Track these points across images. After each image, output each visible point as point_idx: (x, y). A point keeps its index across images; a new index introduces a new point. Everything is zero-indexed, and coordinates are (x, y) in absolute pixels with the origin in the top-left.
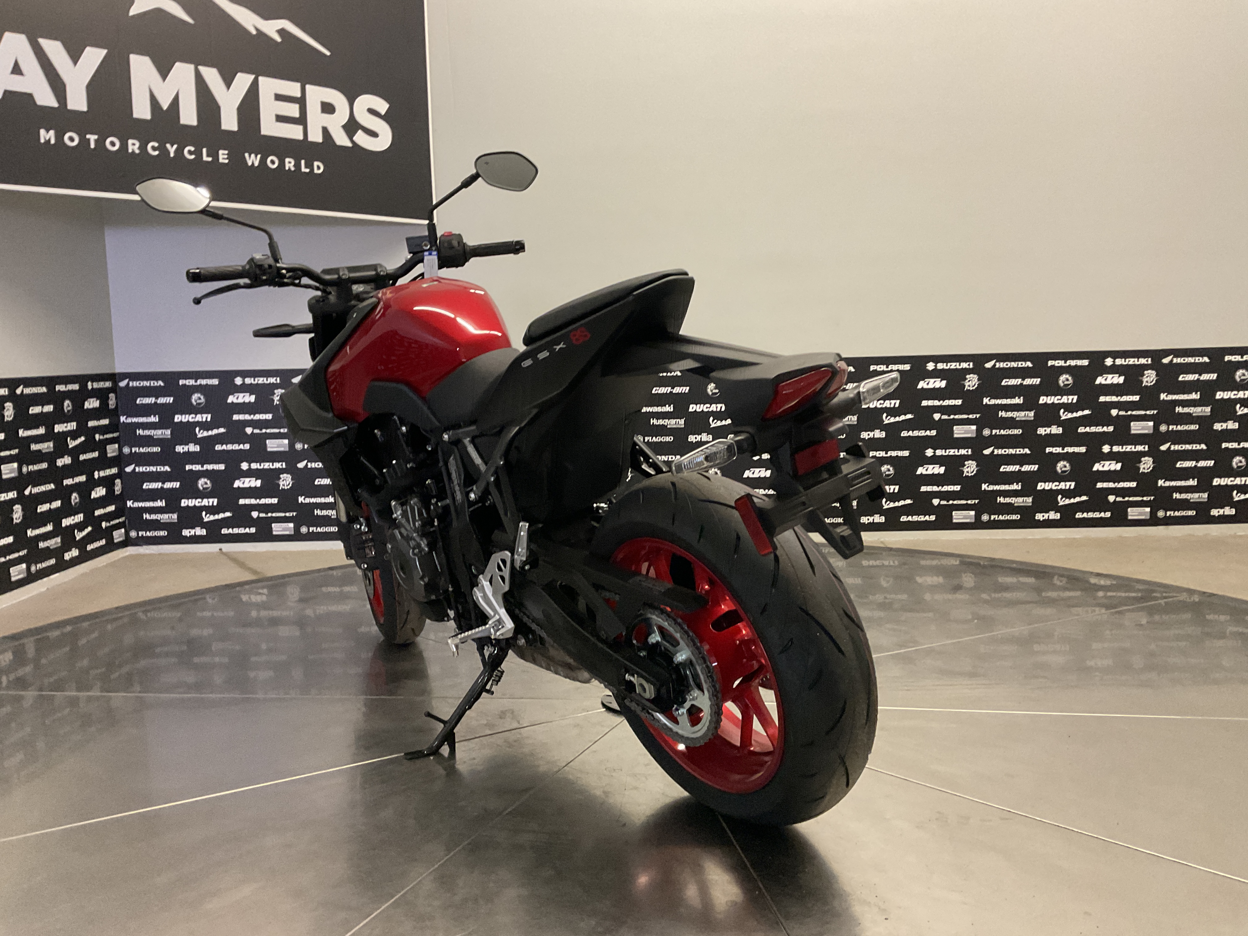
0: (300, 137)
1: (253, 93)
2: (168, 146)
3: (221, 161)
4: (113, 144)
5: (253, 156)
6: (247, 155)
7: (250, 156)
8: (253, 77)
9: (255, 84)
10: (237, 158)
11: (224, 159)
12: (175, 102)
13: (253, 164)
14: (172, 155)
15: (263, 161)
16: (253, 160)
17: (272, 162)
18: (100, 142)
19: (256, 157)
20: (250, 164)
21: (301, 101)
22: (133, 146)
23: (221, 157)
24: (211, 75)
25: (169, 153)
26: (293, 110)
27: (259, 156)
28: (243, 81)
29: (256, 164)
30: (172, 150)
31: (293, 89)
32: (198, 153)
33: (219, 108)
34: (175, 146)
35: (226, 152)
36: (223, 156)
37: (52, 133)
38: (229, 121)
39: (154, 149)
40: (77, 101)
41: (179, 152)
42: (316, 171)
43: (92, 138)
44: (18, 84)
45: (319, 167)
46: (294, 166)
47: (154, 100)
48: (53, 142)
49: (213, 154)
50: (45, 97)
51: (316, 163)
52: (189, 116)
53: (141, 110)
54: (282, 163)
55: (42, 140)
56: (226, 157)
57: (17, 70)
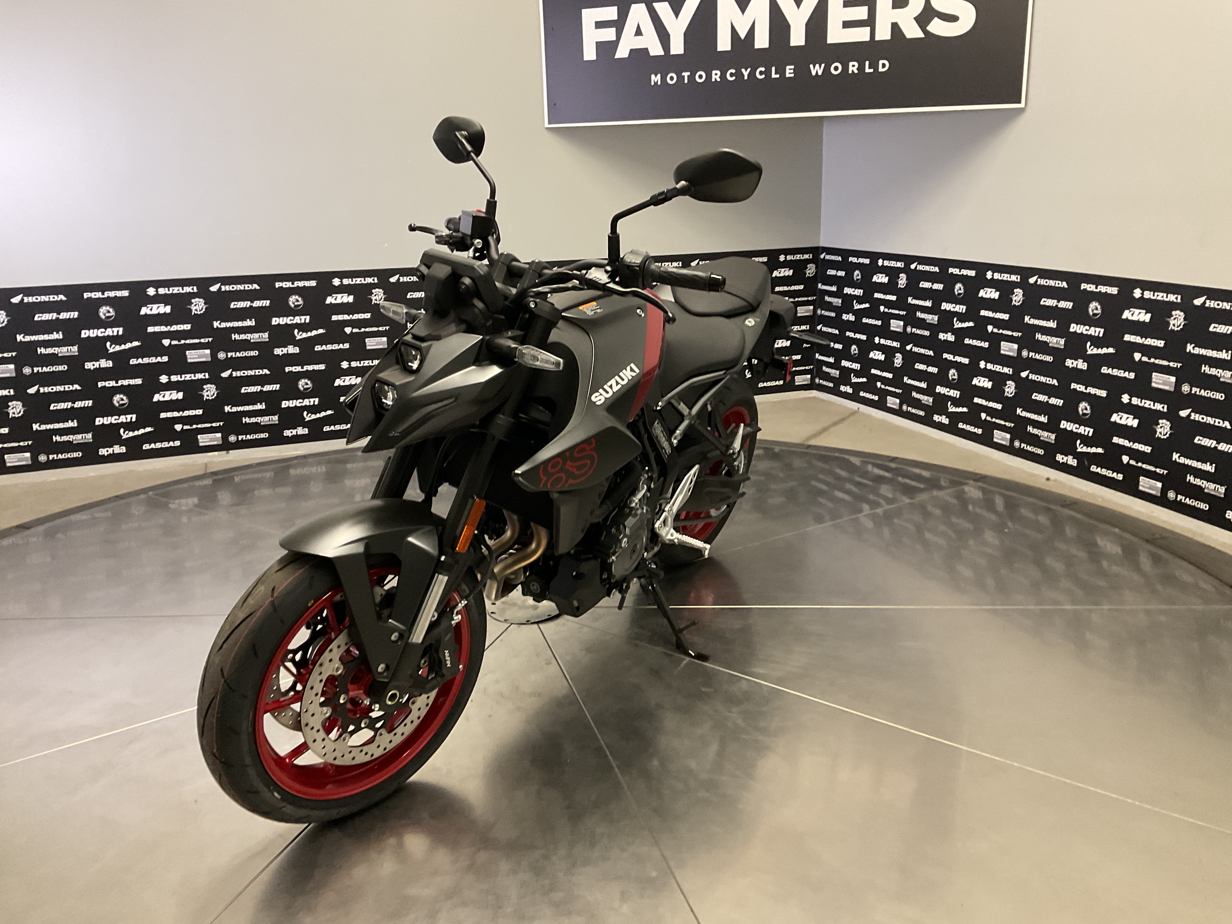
0: (867, 38)
1: (822, 7)
2: (743, 70)
3: (788, 75)
4: (700, 77)
5: (817, 66)
6: (811, 66)
7: (814, 67)
10: (802, 71)
11: (790, 73)
12: (752, 30)
13: (817, 73)
14: (746, 78)
15: (827, 70)
16: (817, 70)
17: (836, 69)
18: (692, 78)
19: (820, 67)
20: (814, 73)
21: (871, 3)
22: (716, 75)
23: (788, 71)
25: (744, 76)
26: (862, 13)
27: (823, 65)
29: (820, 73)
30: (746, 73)
32: (768, 73)
33: (788, 26)
34: (749, 70)
35: (792, 67)
36: (789, 72)
37: (659, 76)
38: (797, 38)
39: (732, 75)
40: (677, 47)
41: (752, 75)
42: (881, 69)
43: (686, 74)
44: (639, 43)
45: (884, 66)
46: (858, 69)
47: (734, 32)
48: (659, 83)
49: (781, 71)
50: (656, 50)
51: (881, 62)
52: (762, 41)
53: (724, 44)
54: (845, 68)
55: (653, 84)
56: (792, 71)
57: (639, 32)
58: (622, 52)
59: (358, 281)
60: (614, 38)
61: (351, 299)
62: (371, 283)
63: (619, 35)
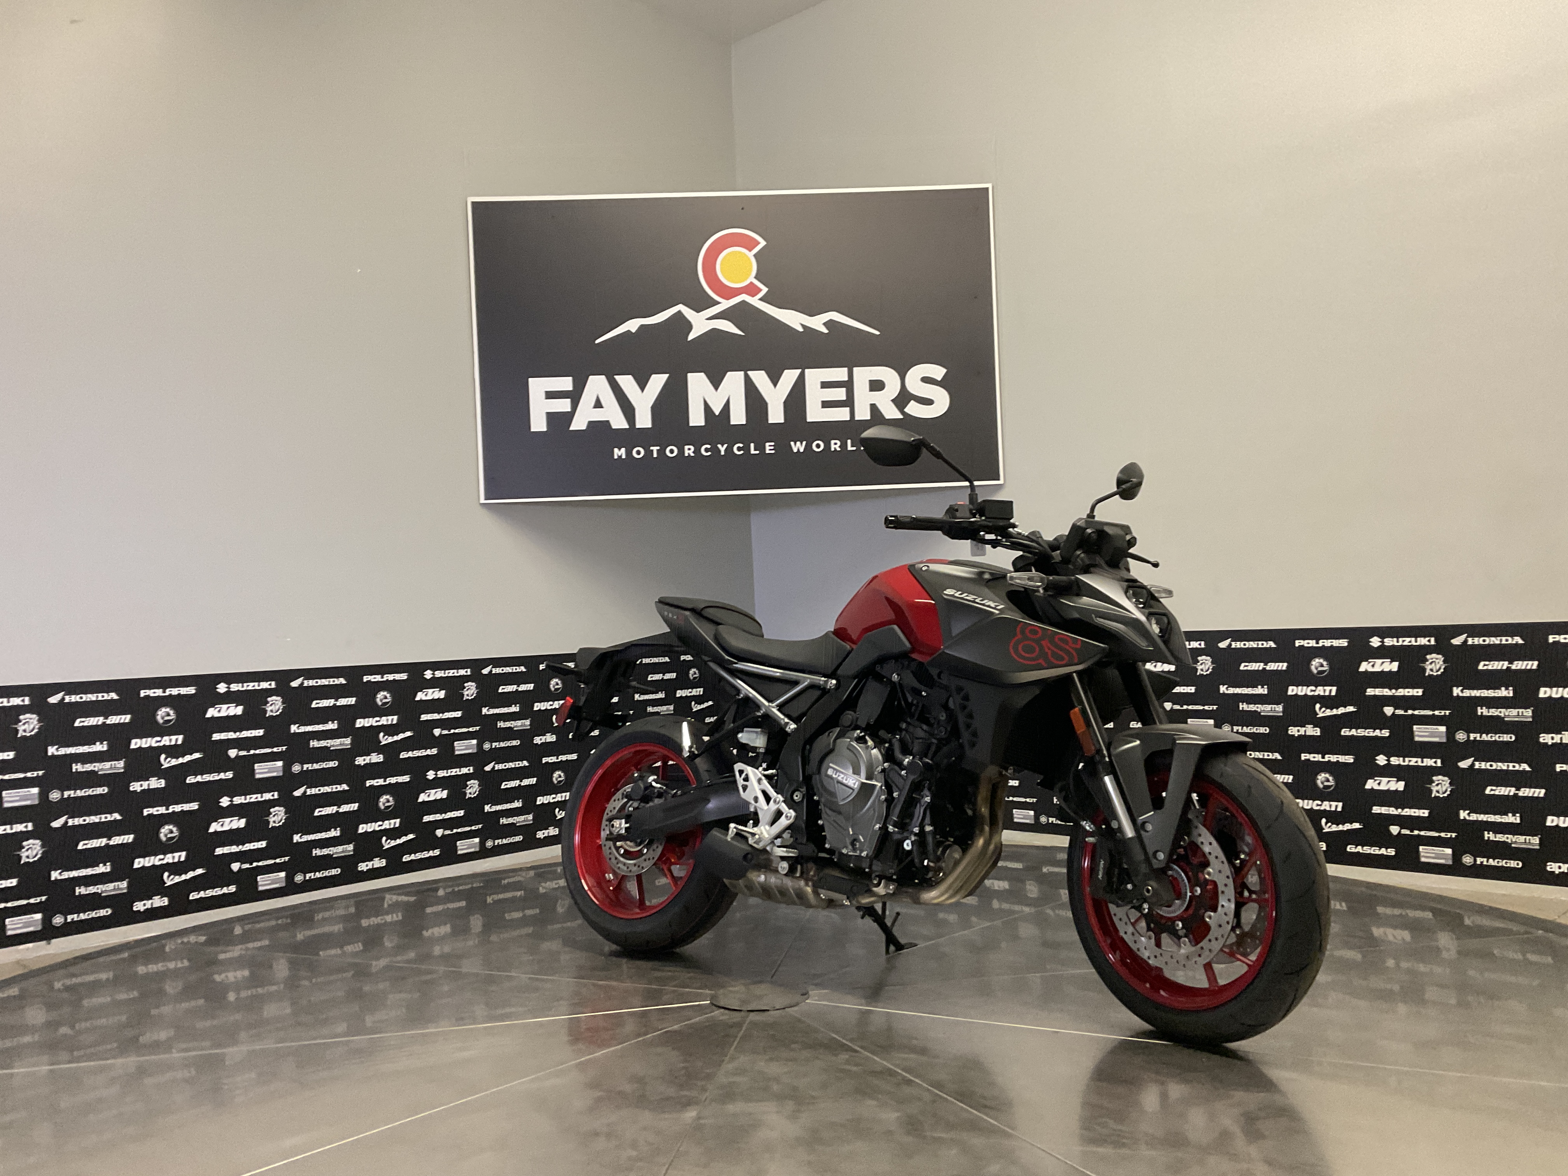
0: (847, 418)
1: (799, 387)
2: (719, 446)
3: (768, 452)
4: (672, 451)
5: (798, 443)
6: (792, 443)
7: (795, 444)
8: (799, 371)
9: (801, 377)
10: (783, 448)
11: (770, 450)
12: (727, 406)
13: (798, 450)
14: (723, 453)
15: (808, 447)
16: (798, 447)
17: (818, 446)
18: (661, 452)
19: (802, 443)
20: (795, 450)
21: (848, 385)
22: (689, 450)
23: (767, 448)
24: (760, 378)
25: (720, 451)
26: (840, 394)
27: (804, 443)
28: (789, 377)
29: (802, 450)
30: (722, 449)
31: (840, 374)
32: (746, 448)
33: (766, 404)
34: (725, 446)
35: (772, 444)
36: (769, 448)
37: (623, 450)
38: (776, 415)
39: (707, 450)
40: (644, 420)
41: (729, 450)
43: (655, 449)
44: (598, 416)
46: (840, 447)
47: (707, 408)
48: (624, 457)
49: (760, 447)
50: (619, 422)
52: (738, 417)
53: (697, 419)
54: (827, 445)
55: (616, 457)
56: (772, 448)
57: (598, 404)
59: (251, 686)
60: (568, 409)
61: (239, 710)
62: (267, 688)
63: (575, 405)
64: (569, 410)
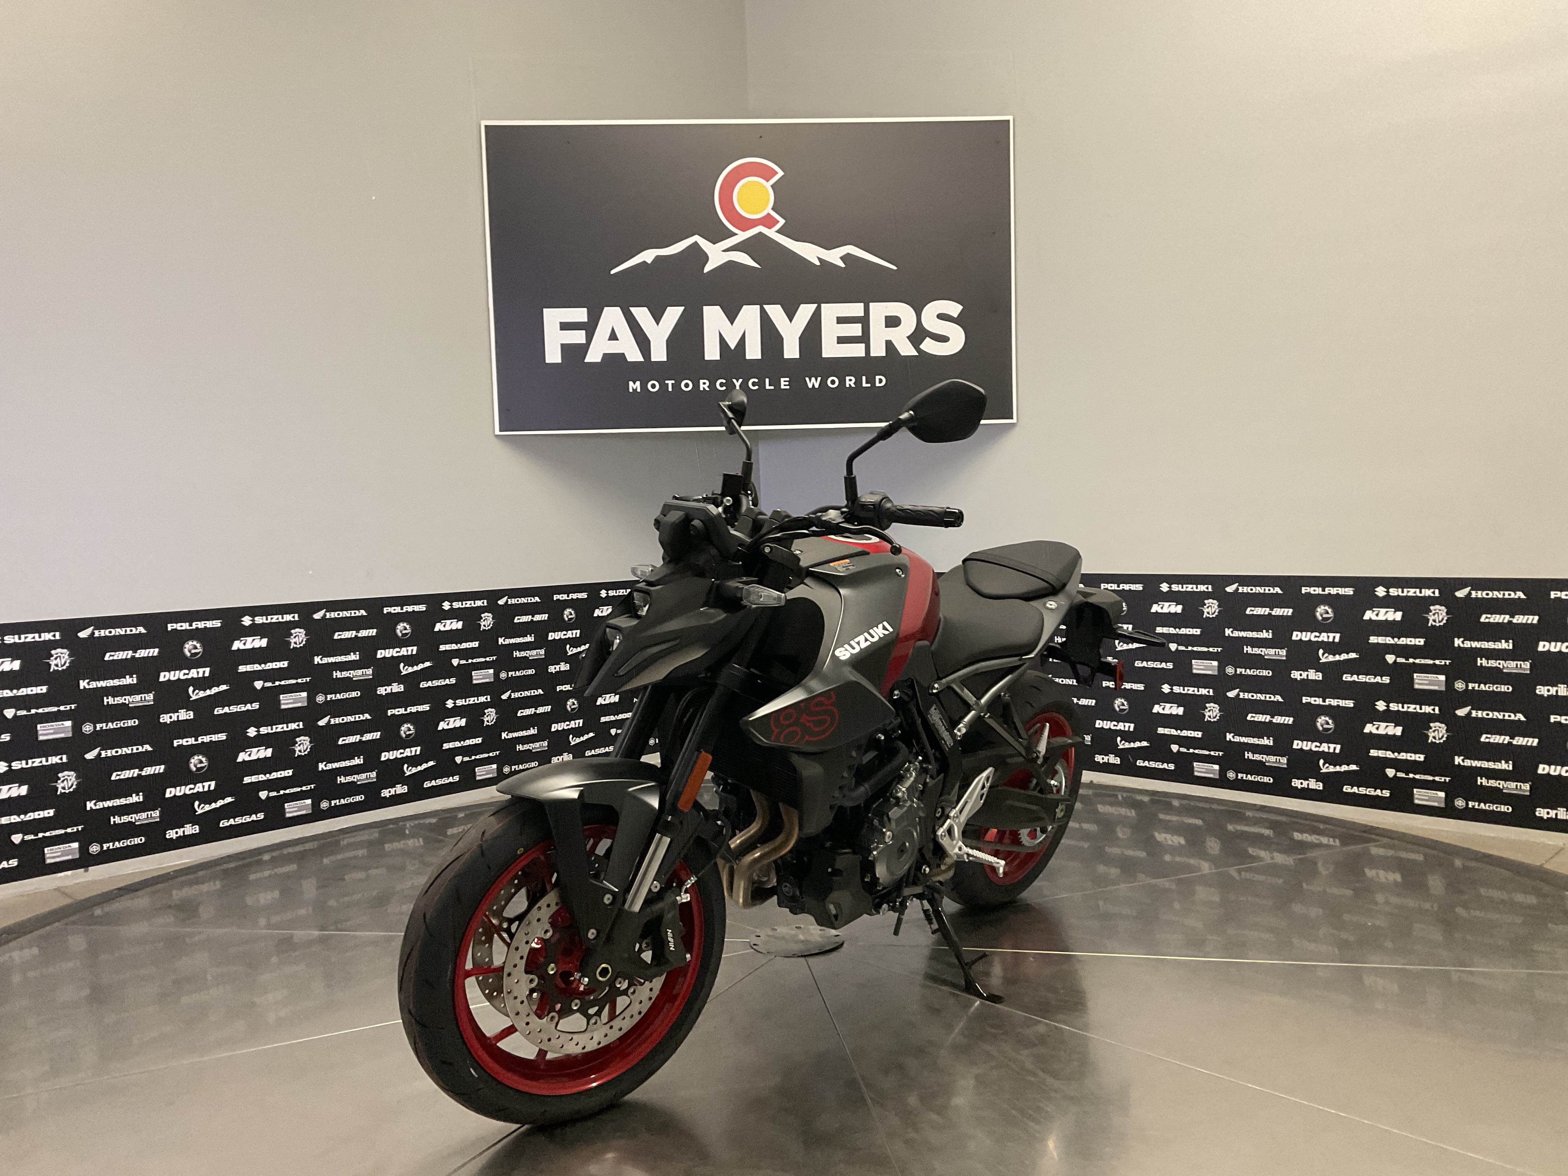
0: (863, 354)
4: (687, 385)
5: (813, 379)
8: (815, 305)
10: (797, 383)
14: (738, 388)
15: (823, 383)
18: (676, 386)
21: (864, 321)
22: (704, 385)
23: (783, 383)
24: (775, 312)
26: (856, 330)
27: (819, 379)
28: (806, 311)
32: (761, 384)
34: (740, 380)
35: (788, 379)
42: (878, 384)
43: (670, 383)
44: (613, 348)
45: (881, 381)
46: (855, 383)
47: (723, 342)
48: (639, 390)
49: (776, 383)
50: (634, 355)
51: (877, 378)
52: (754, 352)
53: (712, 352)
54: (842, 382)
55: (631, 390)
56: (787, 383)
57: (613, 337)
58: (594, 356)
59: (275, 619)
61: (264, 643)
62: (290, 621)
64: (584, 341)
